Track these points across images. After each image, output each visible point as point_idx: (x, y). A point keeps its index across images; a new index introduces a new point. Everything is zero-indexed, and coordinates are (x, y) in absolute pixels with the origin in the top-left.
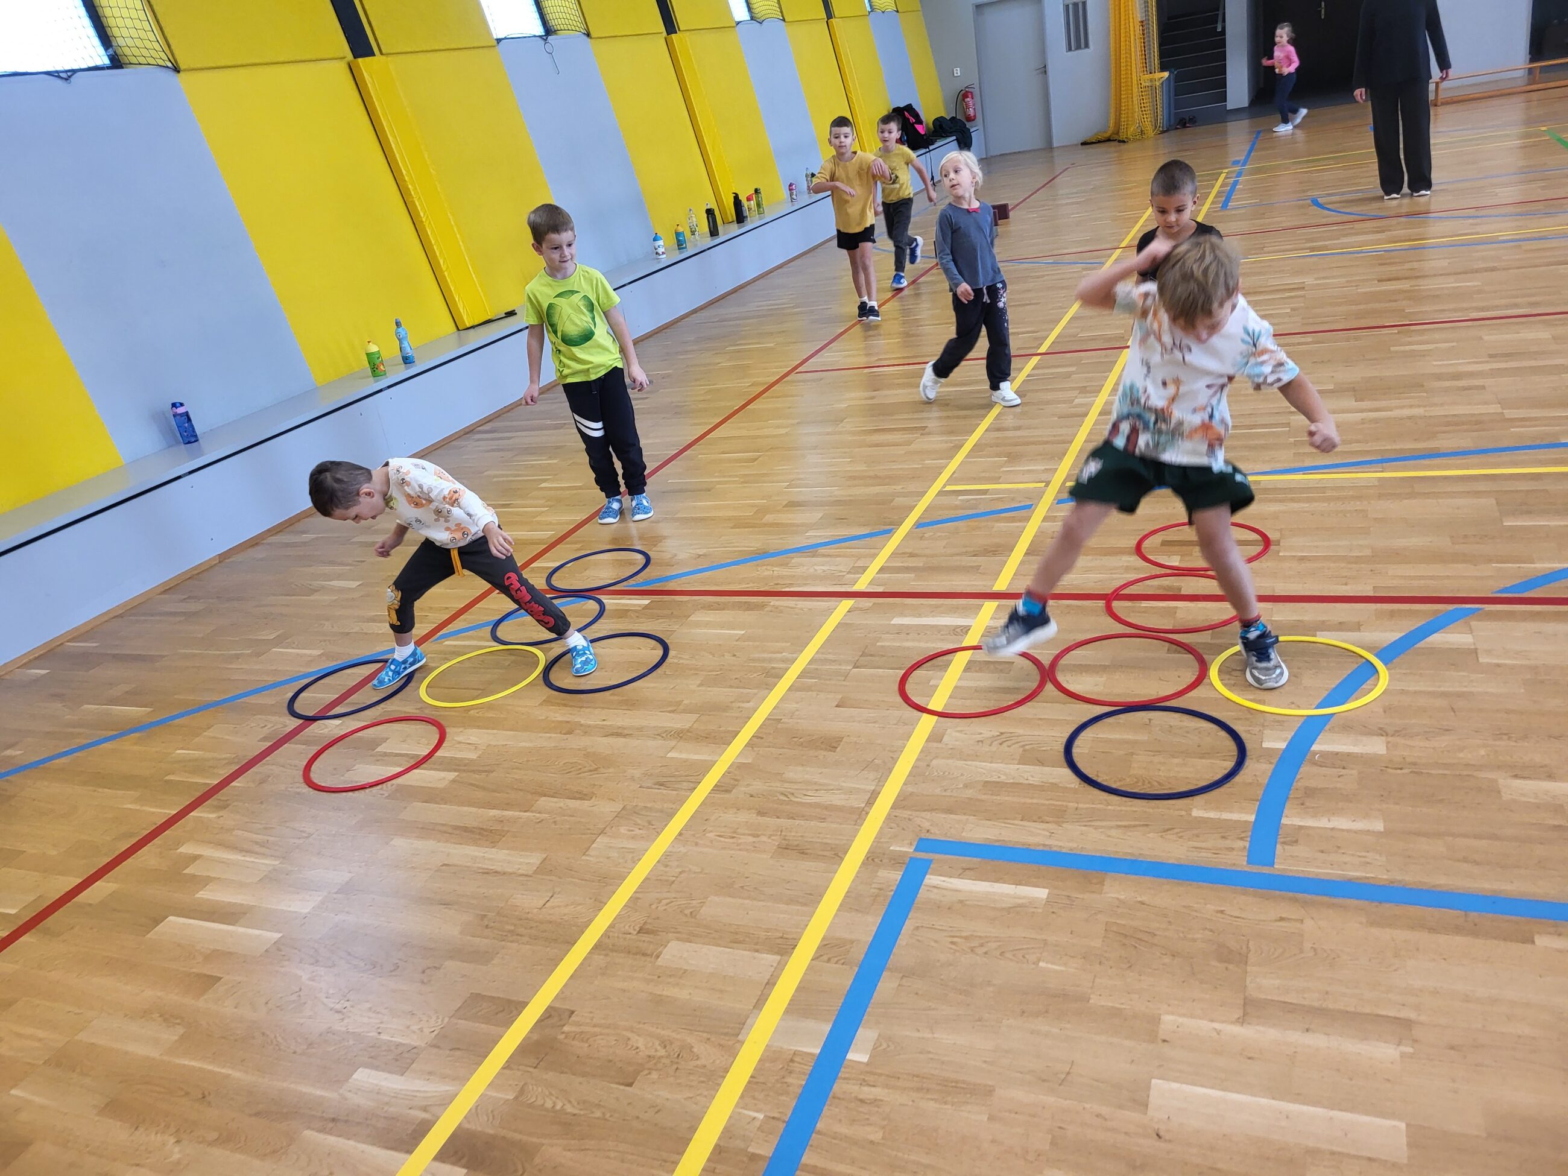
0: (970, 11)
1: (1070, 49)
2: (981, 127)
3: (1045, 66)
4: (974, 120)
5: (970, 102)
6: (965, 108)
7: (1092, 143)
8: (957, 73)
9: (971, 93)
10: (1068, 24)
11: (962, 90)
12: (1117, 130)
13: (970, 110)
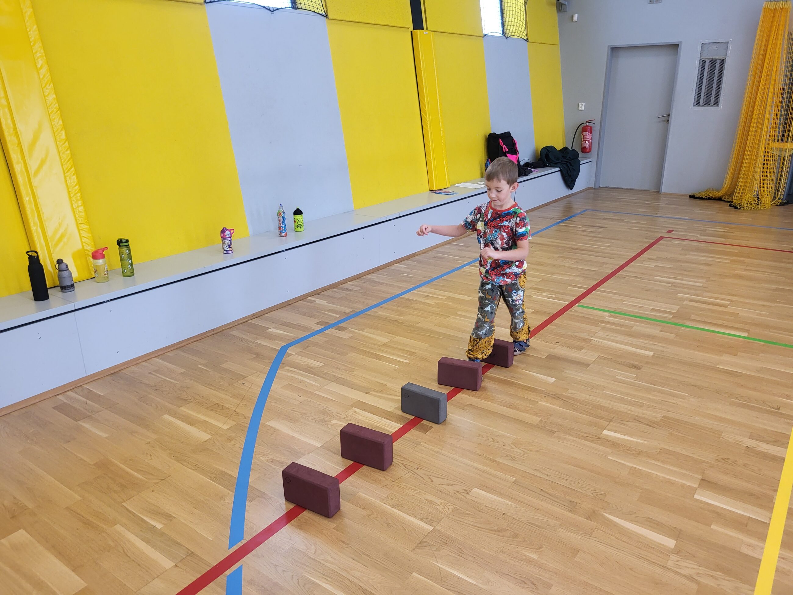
0: (605, 53)
1: (698, 103)
2: (594, 159)
3: (669, 115)
4: (588, 152)
5: (588, 136)
6: (582, 140)
7: (701, 198)
8: (582, 107)
9: (591, 128)
10: (701, 79)
11: (583, 123)
12: (731, 193)
13: (587, 142)
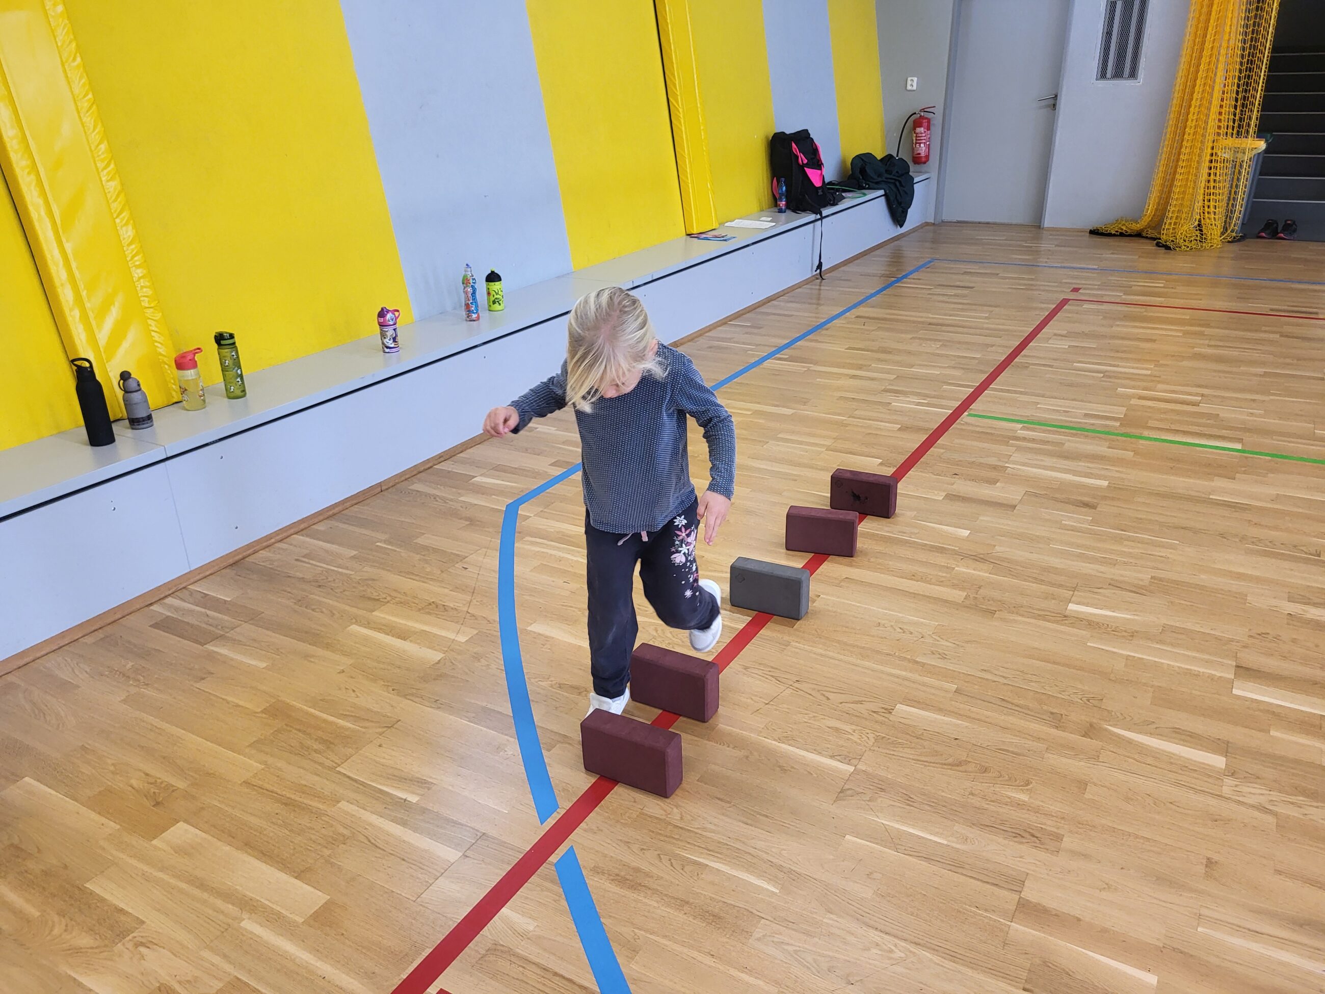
1: (1103, 75)
2: (934, 175)
3: (1056, 96)
4: (925, 163)
5: (924, 135)
6: (914, 141)
7: (1110, 235)
8: (912, 85)
9: (929, 121)
10: (1108, 34)
11: (915, 113)
12: (1158, 222)
13: (922, 145)
